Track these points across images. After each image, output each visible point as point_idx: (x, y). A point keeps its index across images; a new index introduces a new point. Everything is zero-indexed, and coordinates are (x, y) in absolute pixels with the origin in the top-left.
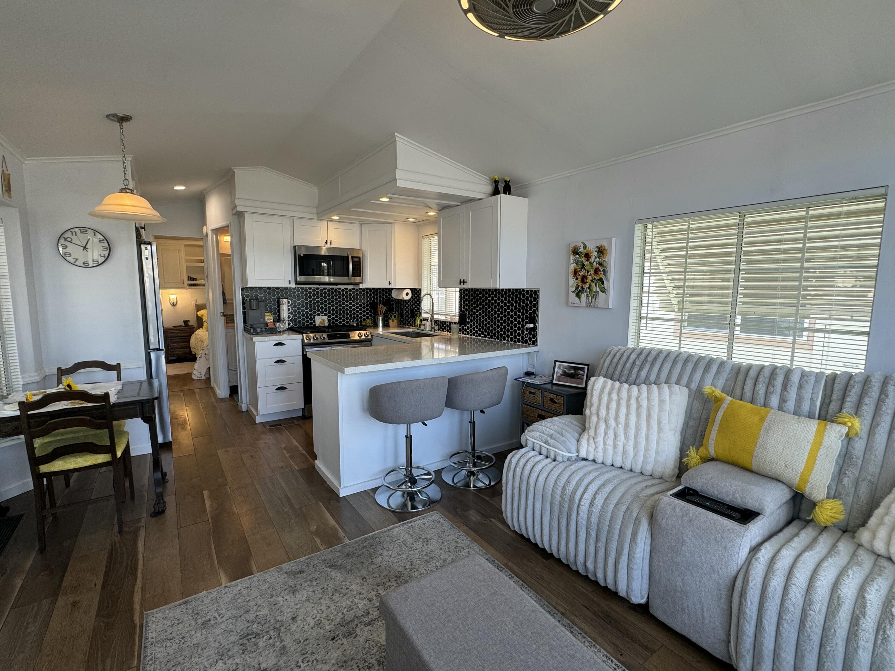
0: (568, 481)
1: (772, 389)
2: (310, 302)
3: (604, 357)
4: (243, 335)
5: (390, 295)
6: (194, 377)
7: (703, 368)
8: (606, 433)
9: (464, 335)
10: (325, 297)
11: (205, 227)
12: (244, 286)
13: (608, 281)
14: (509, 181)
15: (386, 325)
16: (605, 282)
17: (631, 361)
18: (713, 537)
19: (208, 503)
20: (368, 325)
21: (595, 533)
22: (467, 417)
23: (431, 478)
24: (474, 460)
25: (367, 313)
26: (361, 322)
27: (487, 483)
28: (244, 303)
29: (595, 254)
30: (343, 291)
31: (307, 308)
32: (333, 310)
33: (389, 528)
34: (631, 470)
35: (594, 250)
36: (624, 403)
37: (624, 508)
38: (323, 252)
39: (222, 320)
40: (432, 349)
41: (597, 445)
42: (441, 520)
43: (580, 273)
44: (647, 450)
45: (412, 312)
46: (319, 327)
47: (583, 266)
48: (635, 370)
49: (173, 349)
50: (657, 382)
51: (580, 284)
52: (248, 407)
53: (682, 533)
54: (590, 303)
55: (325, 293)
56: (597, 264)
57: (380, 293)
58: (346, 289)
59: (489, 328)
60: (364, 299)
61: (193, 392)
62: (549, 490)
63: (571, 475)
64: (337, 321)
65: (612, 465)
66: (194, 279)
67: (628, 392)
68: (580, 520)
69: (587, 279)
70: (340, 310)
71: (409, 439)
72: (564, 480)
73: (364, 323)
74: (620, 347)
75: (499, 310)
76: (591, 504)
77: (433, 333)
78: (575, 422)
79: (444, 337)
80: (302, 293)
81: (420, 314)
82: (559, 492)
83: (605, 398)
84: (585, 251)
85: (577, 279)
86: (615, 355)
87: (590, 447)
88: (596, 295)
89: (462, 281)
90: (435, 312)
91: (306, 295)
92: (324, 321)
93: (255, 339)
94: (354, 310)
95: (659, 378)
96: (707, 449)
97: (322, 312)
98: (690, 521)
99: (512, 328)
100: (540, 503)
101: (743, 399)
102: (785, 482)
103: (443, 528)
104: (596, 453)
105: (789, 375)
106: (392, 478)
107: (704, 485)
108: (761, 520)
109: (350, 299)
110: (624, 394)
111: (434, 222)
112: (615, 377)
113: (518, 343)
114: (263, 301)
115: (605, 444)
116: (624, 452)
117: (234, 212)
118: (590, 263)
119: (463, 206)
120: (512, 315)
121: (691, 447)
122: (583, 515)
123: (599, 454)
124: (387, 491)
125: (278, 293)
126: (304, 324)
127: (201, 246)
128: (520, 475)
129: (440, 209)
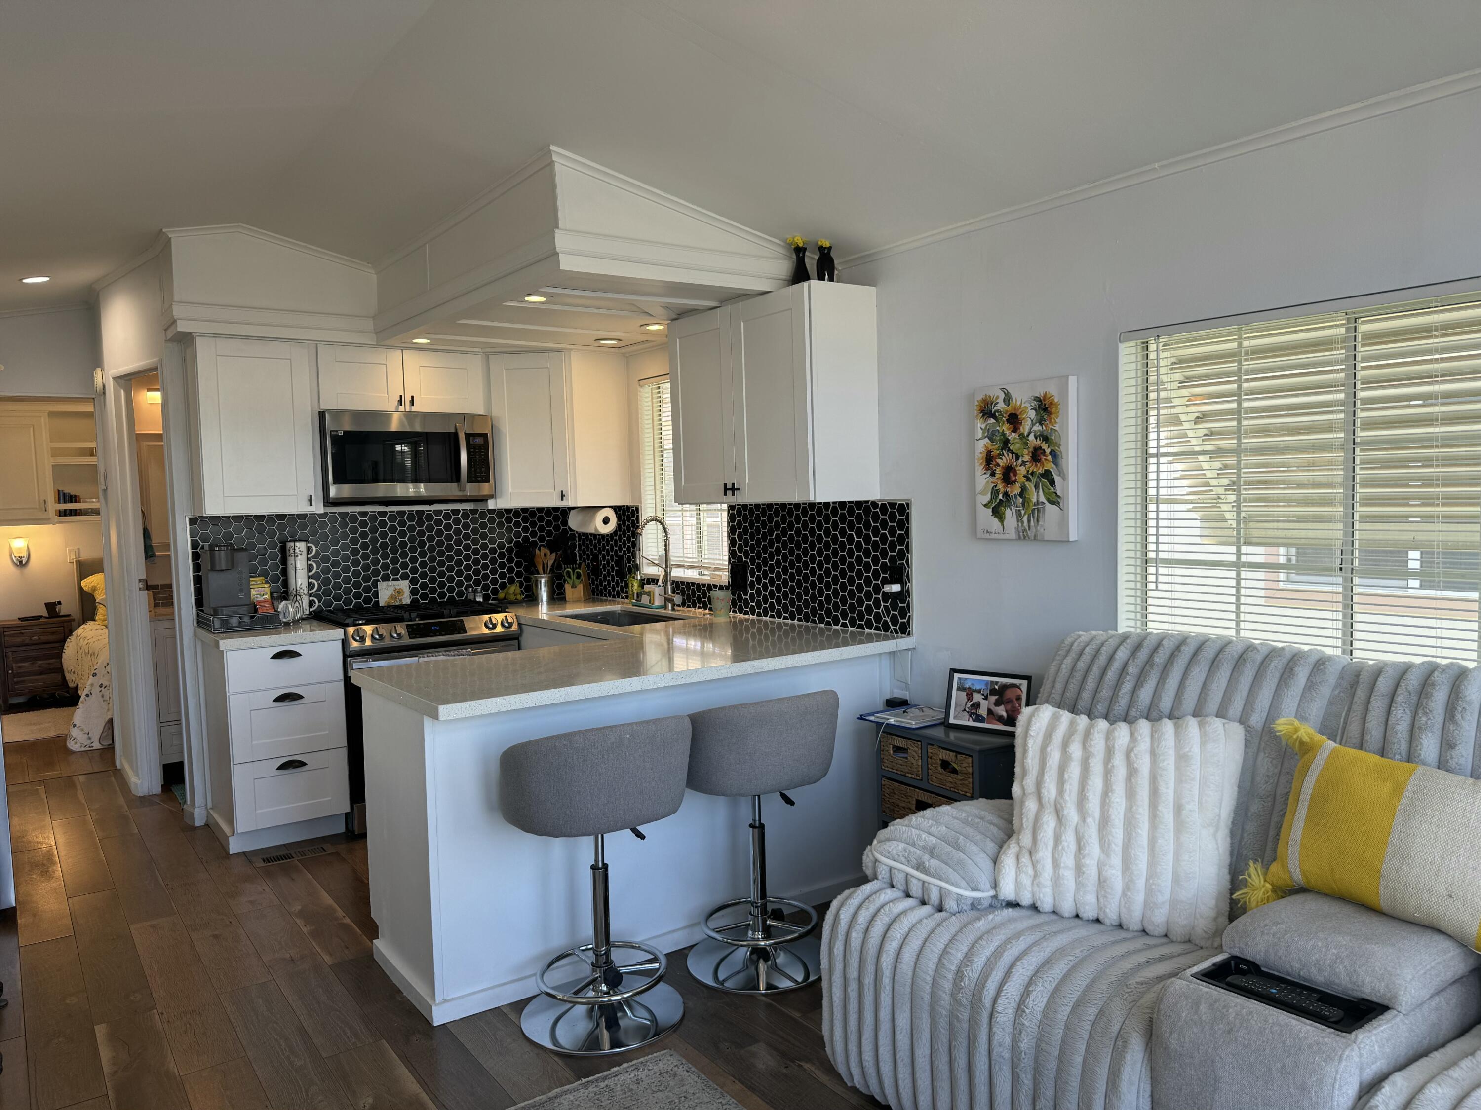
0: (968, 957)
1: (1424, 719)
2: (365, 546)
3: (1058, 658)
4: (195, 632)
5: (565, 523)
6: (72, 746)
7: (1278, 675)
8: (1057, 839)
9: (742, 616)
10: (403, 534)
11: (99, 370)
12: (197, 515)
13: (1064, 477)
14: (830, 248)
15: (557, 597)
16: (1057, 479)
17: (1116, 665)
18: (1279, 1065)
19: (105, 1054)
20: (512, 598)
21: (1030, 1077)
22: (746, 814)
23: (657, 970)
24: (764, 921)
25: (511, 570)
26: (495, 592)
27: (800, 979)
28: (196, 556)
29: (1032, 414)
30: (447, 516)
31: (356, 563)
32: (423, 565)
33: (551, 1094)
34: (1120, 926)
35: (1028, 405)
36: (1097, 766)
37: (1091, 1012)
38: (395, 425)
39: (142, 599)
40: (669, 651)
41: (1039, 867)
42: (681, 1071)
43: (999, 461)
44: (1152, 874)
45: (620, 561)
46: (389, 607)
47: (1006, 442)
48: (1127, 687)
49: (19, 675)
50: (1176, 714)
51: (1000, 487)
52: (209, 814)
53: (1213, 1061)
54: (1024, 531)
55: (402, 524)
56: (1036, 437)
57: (541, 519)
58: (456, 512)
59: (799, 597)
60: (501, 536)
61: (69, 783)
62: (924, 980)
63: (976, 942)
64: (433, 591)
65: (1077, 916)
66: (73, 499)
67: (1107, 738)
68: (996, 1050)
69: (1015, 475)
70: (441, 563)
71: (601, 872)
72: (960, 956)
73: (501, 595)
74: (1094, 633)
75: (820, 553)
76: (1020, 1009)
77: (669, 612)
78: (990, 817)
79: (696, 621)
80: (344, 525)
81: (637, 568)
82: (947, 985)
83: (1055, 756)
84: (1009, 409)
85: (993, 474)
86: (1081, 653)
87: (1023, 875)
88: (1036, 512)
89: (729, 486)
90: (673, 560)
91: (354, 530)
92: (399, 592)
93: (225, 644)
94: (477, 562)
95: (1180, 703)
96: (1284, 867)
97: (395, 572)
98: (1230, 1031)
99: (852, 594)
100: (907, 1014)
101: (1365, 745)
102: (1450, 933)
103: (684, 1088)
104: (1036, 889)
105: (1459, 687)
106: (560, 975)
107: (1271, 950)
108: (1388, 1022)
109: (467, 536)
110: (1098, 744)
111: (662, 346)
112: (1082, 704)
113: (867, 630)
114: (245, 550)
115: (1056, 864)
116: (1102, 882)
117: (170, 334)
118: (1022, 436)
119: (726, 309)
120: (851, 563)
121: (1251, 863)
122: (1002, 1036)
123: (1043, 890)
124: (549, 1007)
125: (282, 528)
126: (348, 602)
127: (90, 415)
128: (859, 948)
129: (675, 316)
